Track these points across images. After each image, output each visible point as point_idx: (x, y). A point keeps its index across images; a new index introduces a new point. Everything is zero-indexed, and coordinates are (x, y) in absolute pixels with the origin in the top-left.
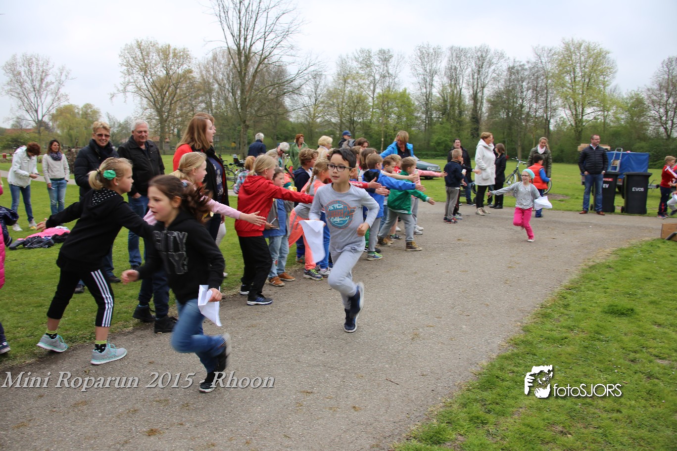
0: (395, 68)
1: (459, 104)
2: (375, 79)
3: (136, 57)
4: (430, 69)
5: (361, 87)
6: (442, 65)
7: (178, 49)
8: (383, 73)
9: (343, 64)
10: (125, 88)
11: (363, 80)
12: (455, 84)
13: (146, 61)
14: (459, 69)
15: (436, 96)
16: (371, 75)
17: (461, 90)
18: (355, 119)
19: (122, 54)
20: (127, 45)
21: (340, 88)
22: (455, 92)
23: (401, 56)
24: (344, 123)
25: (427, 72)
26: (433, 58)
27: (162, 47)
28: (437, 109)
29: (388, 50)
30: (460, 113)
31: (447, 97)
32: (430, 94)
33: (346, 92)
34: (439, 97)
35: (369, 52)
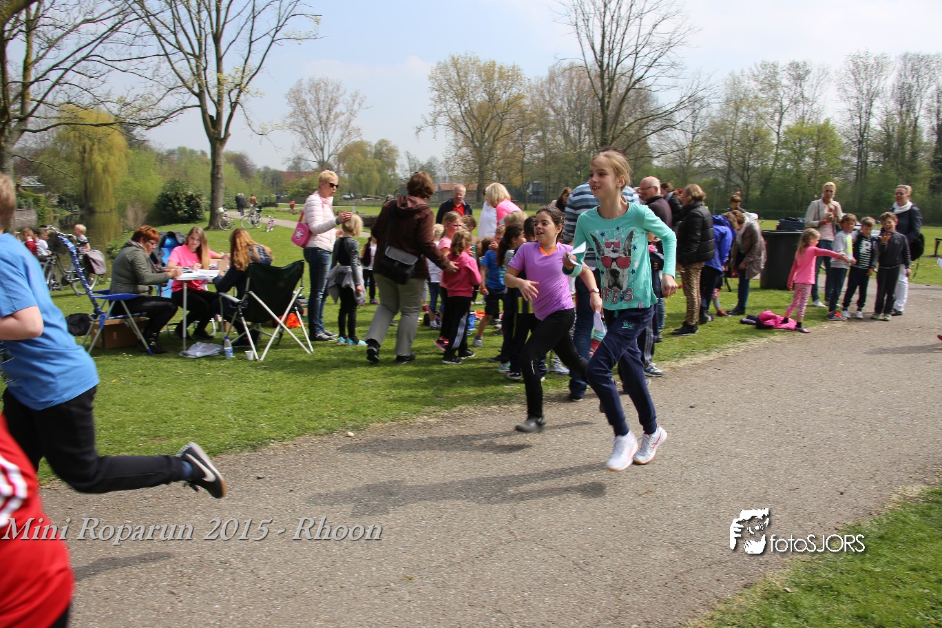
0: (813, 89)
1: (912, 141)
2: (781, 106)
3: (450, 79)
4: (868, 90)
5: (761, 118)
6: (888, 82)
7: (506, 68)
8: (794, 96)
9: (735, 84)
10: (434, 120)
11: (765, 107)
12: (908, 111)
13: (463, 83)
14: (915, 88)
15: (875, 130)
16: (777, 100)
17: (916, 120)
18: (751, 163)
19: (433, 76)
20: (439, 63)
21: (729, 119)
22: (908, 123)
23: (824, 71)
24: (734, 169)
25: (863, 94)
26: (873, 72)
27: (485, 65)
29: (805, 63)
30: (914, 155)
31: (893, 130)
32: (867, 126)
33: (738, 125)
34: (879, 131)
35: (775, 66)
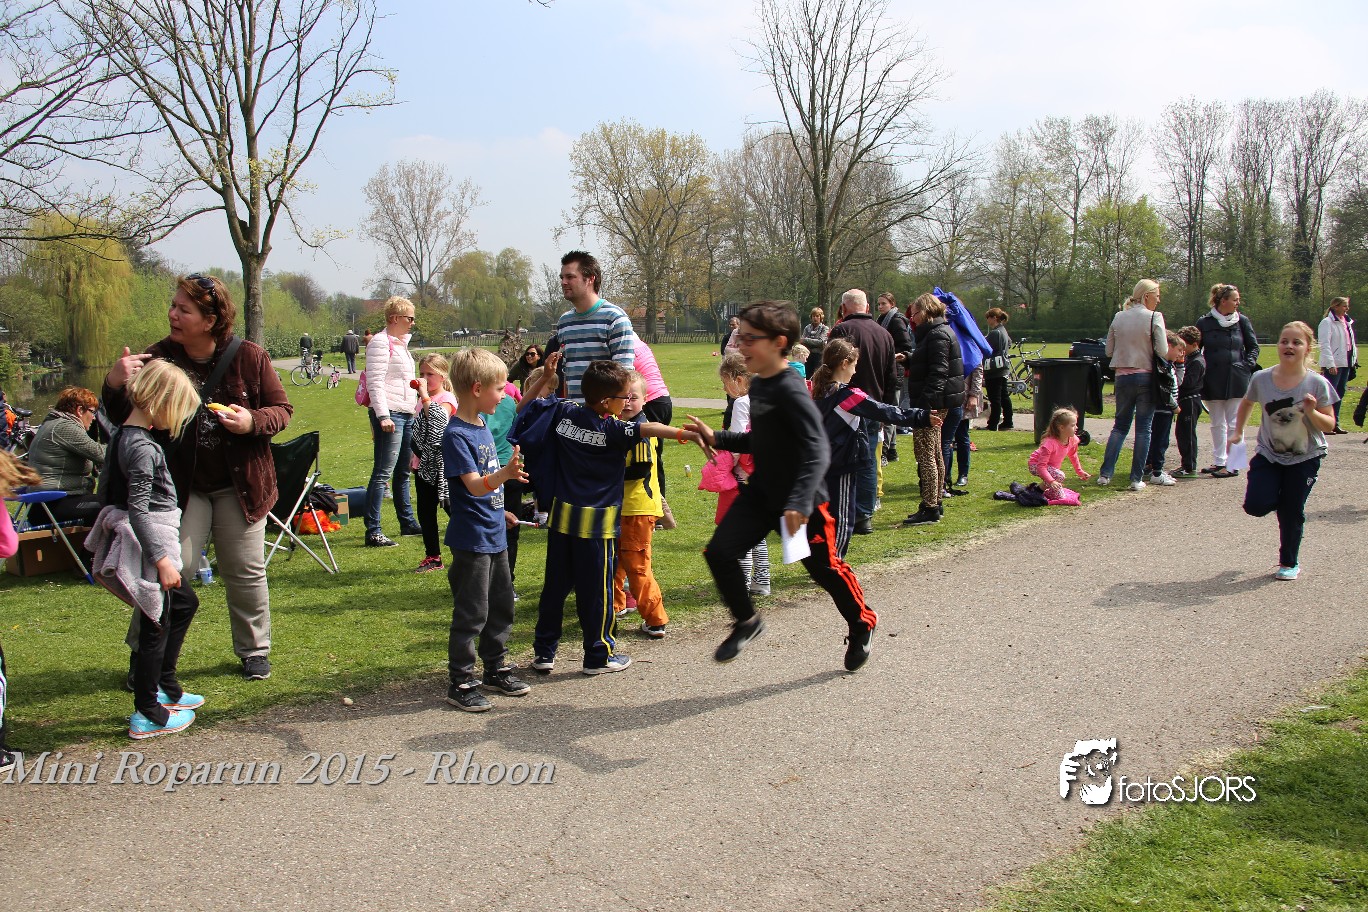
0: (1121, 155)
1: (1264, 224)
2: (1077, 181)
3: (601, 158)
4: (1197, 153)
5: (1050, 198)
6: (1226, 142)
7: (680, 139)
8: (1095, 166)
9: (1010, 151)
10: (581, 217)
11: (1054, 182)
12: (1255, 181)
13: (620, 164)
14: (1263, 148)
15: (1212, 210)
16: (1071, 172)
17: (1268, 193)
18: (1038, 264)
19: (575, 154)
20: (584, 136)
21: (1004, 202)
22: (1256, 199)
23: (1134, 129)
24: (1014, 274)
25: (1191, 160)
26: (1204, 128)
27: (650, 136)
28: (1215, 237)
29: (1106, 118)
30: (1268, 243)
31: (1236, 210)
32: (1199, 204)
33: (1018, 208)
34: (1218, 211)
35: (1065, 123)
